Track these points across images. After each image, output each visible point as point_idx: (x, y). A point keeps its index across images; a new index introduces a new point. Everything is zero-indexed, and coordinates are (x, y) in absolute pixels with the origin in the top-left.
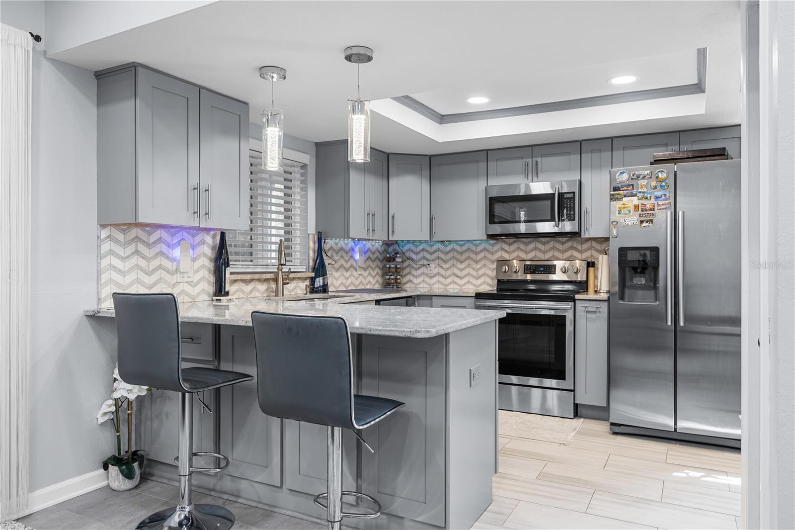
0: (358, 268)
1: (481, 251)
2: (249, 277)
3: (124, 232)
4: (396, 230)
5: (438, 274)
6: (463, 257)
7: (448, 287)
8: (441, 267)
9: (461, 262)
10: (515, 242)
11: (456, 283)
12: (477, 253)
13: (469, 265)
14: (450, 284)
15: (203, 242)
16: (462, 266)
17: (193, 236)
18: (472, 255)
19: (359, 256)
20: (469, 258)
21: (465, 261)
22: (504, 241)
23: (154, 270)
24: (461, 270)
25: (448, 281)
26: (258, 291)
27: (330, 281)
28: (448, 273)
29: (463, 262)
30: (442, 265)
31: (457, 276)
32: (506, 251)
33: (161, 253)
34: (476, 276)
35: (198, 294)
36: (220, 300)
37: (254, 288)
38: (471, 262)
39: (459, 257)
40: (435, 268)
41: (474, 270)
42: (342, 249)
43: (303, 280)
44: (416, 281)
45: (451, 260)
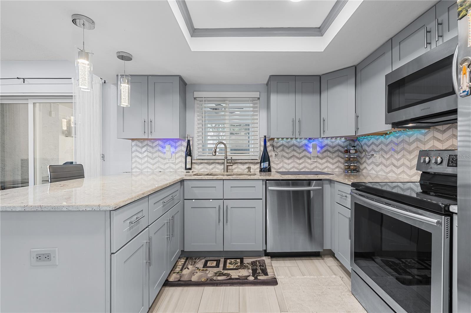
0: (311, 157)
1: (414, 141)
2: (212, 161)
3: (142, 142)
4: (326, 129)
5: (381, 163)
6: (398, 148)
7: (388, 175)
8: (384, 157)
9: (398, 153)
10: (449, 128)
11: (394, 172)
12: (410, 144)
13: (403, 156)
14: (389, 172)
15: (181, 145)
16: (398, 156)
17: (176, 143)
18: (406, 146)
19: (312, 149)
20: (403, 149)
21: (400, 152)
22: (437, 129)
23: (155, 158)
24: (398, 160)
25: (388, 170)
26: (218, 169)
27: (272, 165)
28: (388, 162)
29: (399, 153)
30: (384, 156)
31: (395, 166)
32: (438, 140)
33: (159, 150)
34: (409, 166)
35: (178, 169)
36: (189, 172)
37: (215, 167)
38: (406, 153)
39: (395, 148)
40: (379, 158)
41: (408, 160)
42: (294, 145)
43: (254, 164)
44: (369, 168)
45: (390, 151)
